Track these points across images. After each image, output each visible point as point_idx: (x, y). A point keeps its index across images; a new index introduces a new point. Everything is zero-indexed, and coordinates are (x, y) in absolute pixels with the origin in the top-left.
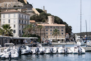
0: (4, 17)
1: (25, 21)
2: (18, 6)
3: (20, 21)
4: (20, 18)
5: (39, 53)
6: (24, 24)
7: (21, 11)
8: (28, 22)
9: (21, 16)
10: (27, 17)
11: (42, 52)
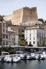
0: (27, 33)
1: (42, 35)
2: (39, 24)
3: (38, 35)
4: (38, 33)
5: (40, 59)
6: (41, 37)
7: (39, 28)
8: (44, 36)
9: (39, 31)
10: (43, 32)
11: (43, 58)
